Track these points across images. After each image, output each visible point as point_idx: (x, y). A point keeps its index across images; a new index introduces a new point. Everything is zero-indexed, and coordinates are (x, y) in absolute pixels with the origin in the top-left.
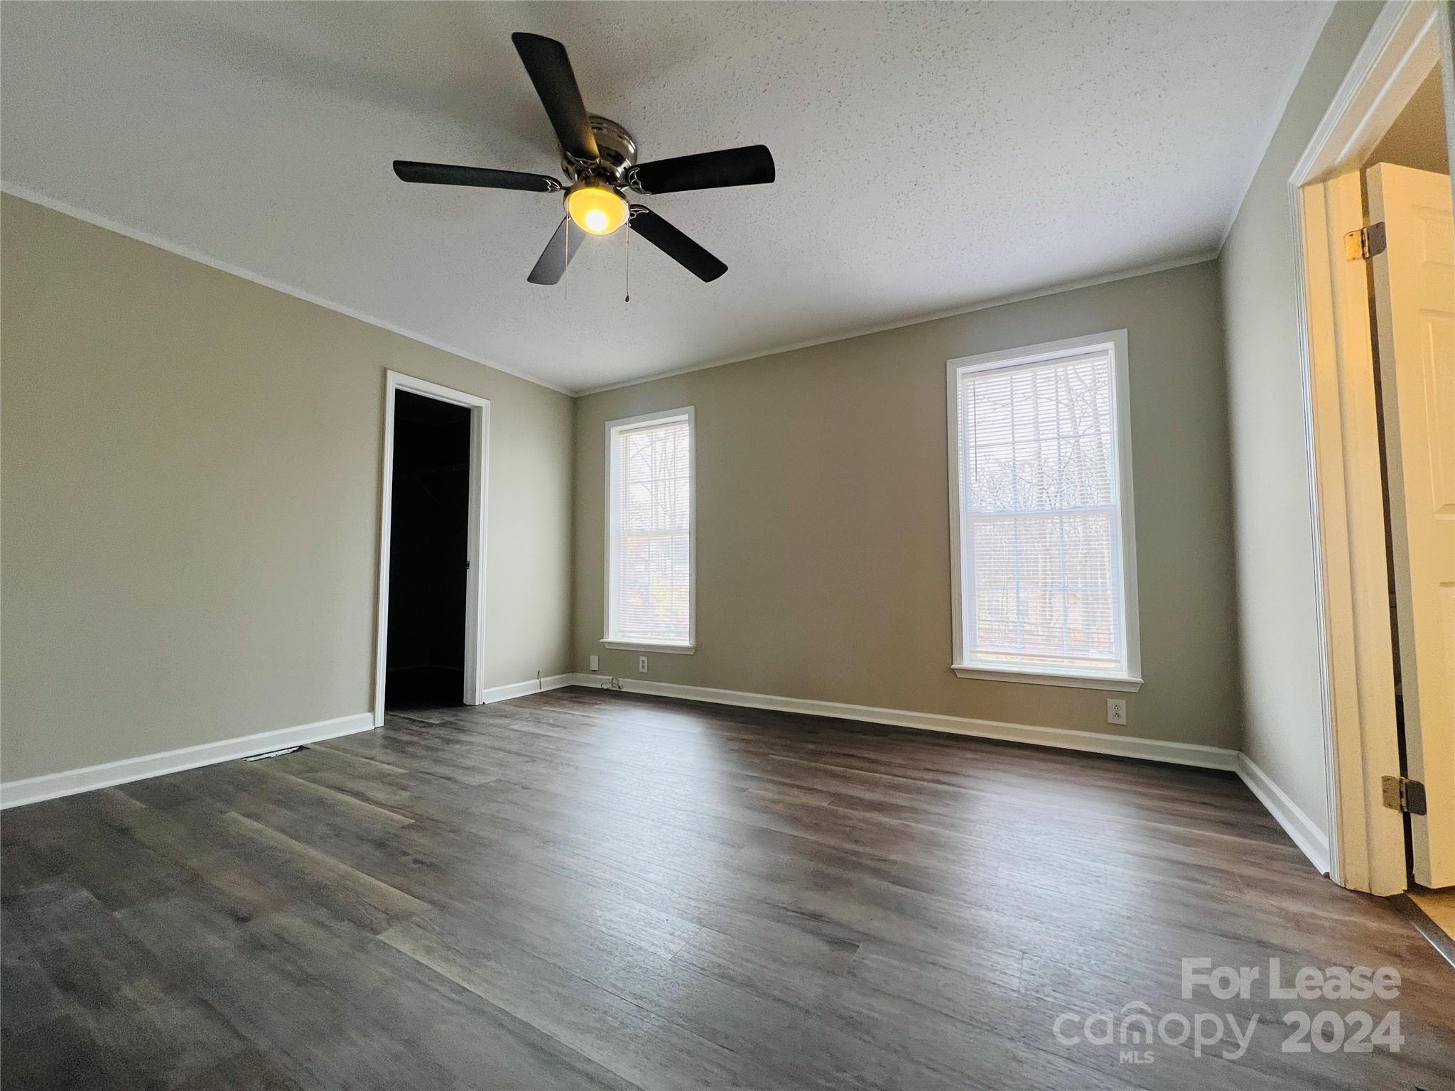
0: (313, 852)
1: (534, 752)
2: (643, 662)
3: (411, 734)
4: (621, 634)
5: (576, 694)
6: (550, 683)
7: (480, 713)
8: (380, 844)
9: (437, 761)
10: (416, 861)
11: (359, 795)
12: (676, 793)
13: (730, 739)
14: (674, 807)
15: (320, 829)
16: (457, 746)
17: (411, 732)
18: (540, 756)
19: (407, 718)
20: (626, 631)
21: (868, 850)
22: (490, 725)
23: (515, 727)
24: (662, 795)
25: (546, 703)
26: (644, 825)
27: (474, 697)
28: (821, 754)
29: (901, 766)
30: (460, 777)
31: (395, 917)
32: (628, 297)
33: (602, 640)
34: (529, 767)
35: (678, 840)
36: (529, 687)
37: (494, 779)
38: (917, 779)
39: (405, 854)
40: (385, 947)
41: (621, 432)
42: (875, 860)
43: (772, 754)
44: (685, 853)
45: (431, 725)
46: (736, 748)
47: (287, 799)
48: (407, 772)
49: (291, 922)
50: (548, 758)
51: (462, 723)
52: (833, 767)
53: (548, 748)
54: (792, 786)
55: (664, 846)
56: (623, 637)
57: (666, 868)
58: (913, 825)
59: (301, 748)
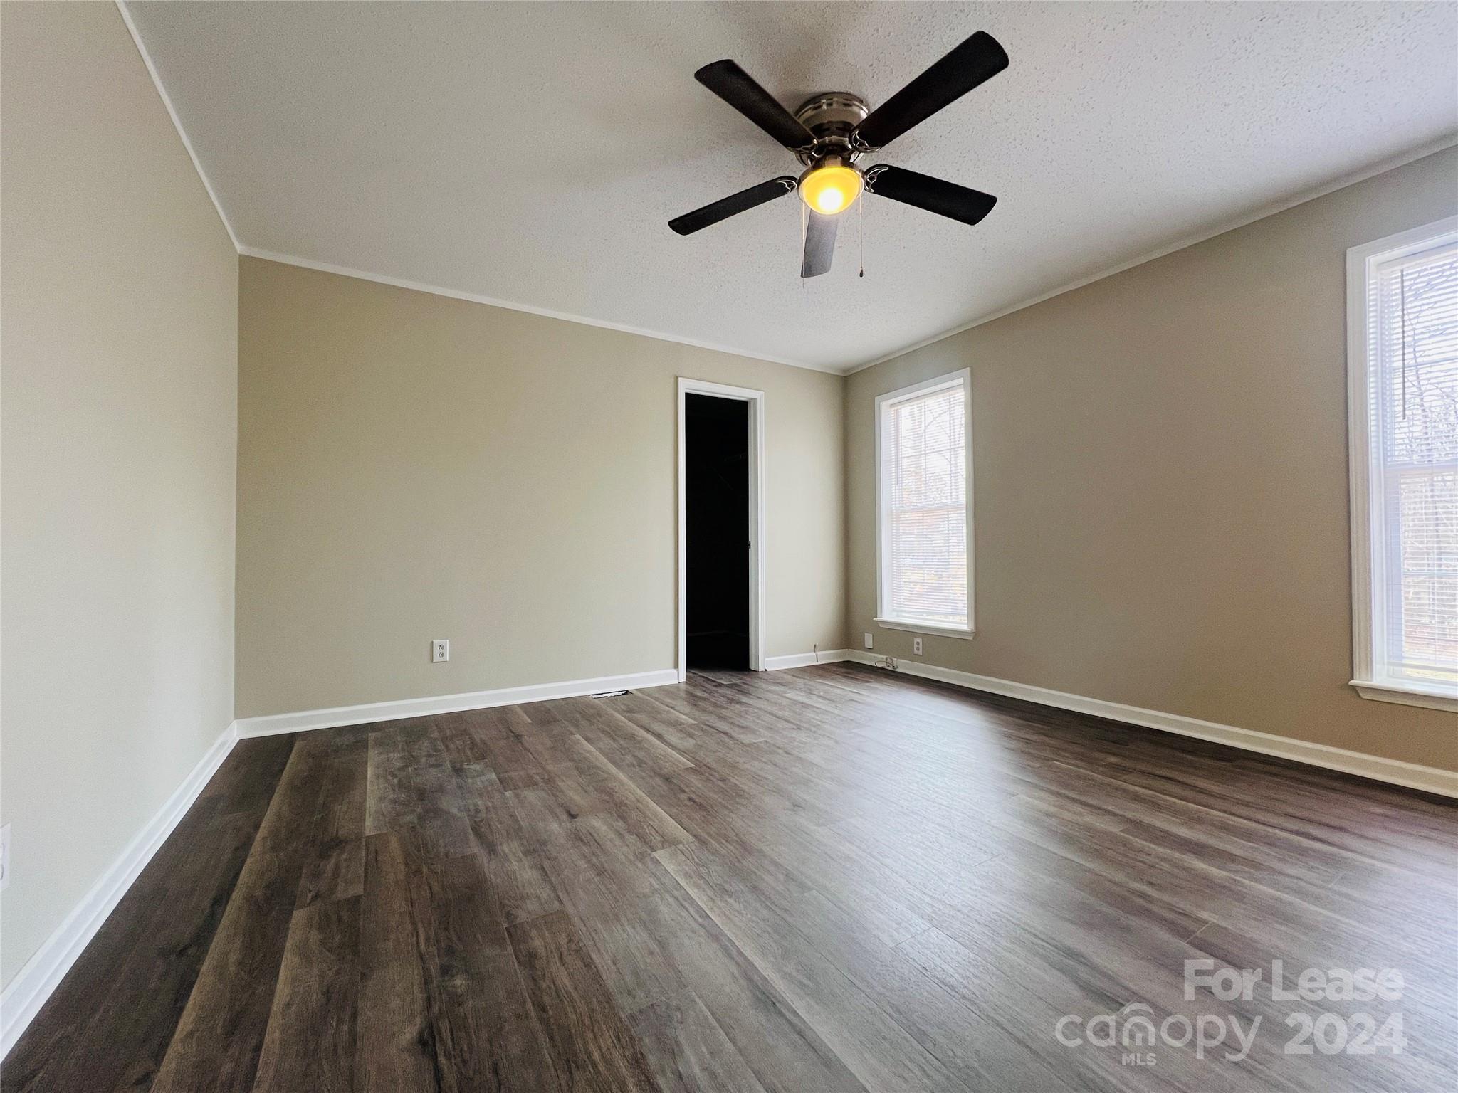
0: (622, 776)
1: (801, 721)
2: (918, 643)
3: (705, 691)
4: (895, 613)
5: (851, 670)
6: (827, 657)
7: (761, 678)
8: (667, 779)
9: (720, 717)
10: (690, 799)
11: (659, 736)
12: (933, 784)
13: (1009, 736)
14: (928, 798)
15: (629, 758)
16: (738, 706)
17: (704, 689)
18: (805, 725)
19: (704, 677)
20: (902, 611)
21: (1166, 897)
22: (768, 691)
23: (789, 695)
24: (917, 783)
25: (820, 676)
26: (892, 809)
27: (757, 663)
28: (1127, 770)
29: (1247, 805)
30: (736, 733)
31: (669, 842)
32: (862, 271)
33: (875, 619)
34: (794, 734)
35: (925, 832)
36: (808, 659)
37: (762, 740)
38: (1268, 825)
39: (684, 791)
40: (657, 863)
41: (892, 406)
42: (1173, 910)
43: (1057, 760)
44: (930, 847)
45: (720, 685)
46: (1012, 746)
47: (614, 732)
48: (695, 722)
49: (599, 825)
50: (813, 729)
51: (746, 686)
52: (1137, 789)
53: (814, 719)
54: (1074, 800)
55: (908, 835)
56: (898, 616)
57: (906, 857)
58: (1247, 882)
59: (627, 692)
